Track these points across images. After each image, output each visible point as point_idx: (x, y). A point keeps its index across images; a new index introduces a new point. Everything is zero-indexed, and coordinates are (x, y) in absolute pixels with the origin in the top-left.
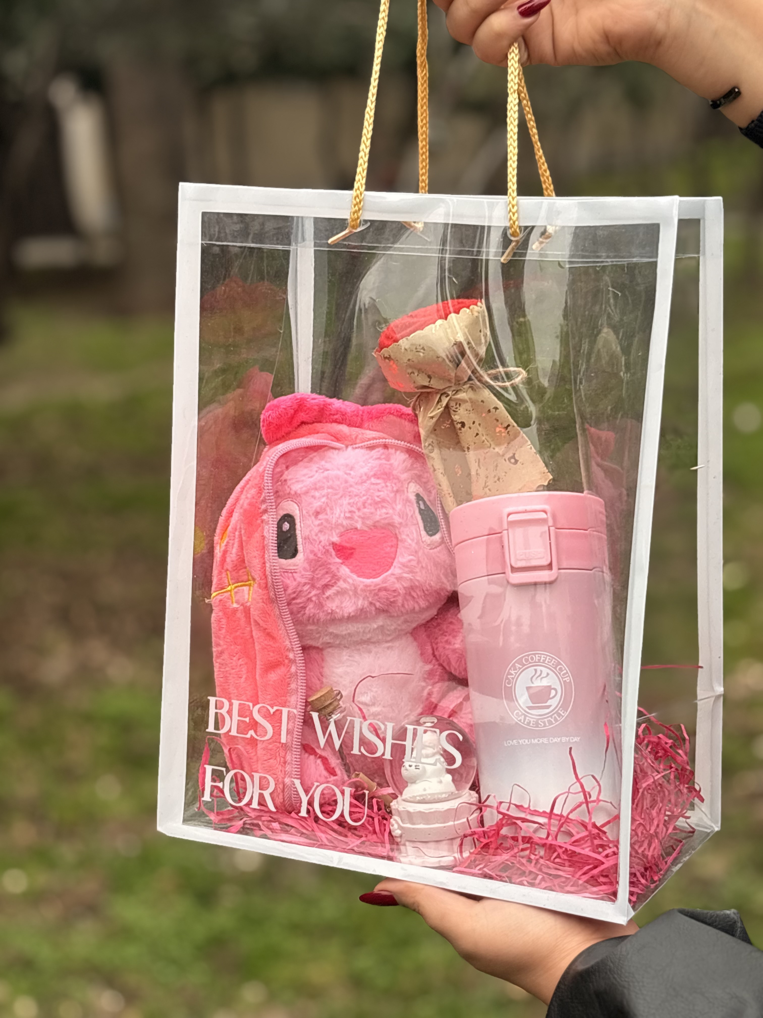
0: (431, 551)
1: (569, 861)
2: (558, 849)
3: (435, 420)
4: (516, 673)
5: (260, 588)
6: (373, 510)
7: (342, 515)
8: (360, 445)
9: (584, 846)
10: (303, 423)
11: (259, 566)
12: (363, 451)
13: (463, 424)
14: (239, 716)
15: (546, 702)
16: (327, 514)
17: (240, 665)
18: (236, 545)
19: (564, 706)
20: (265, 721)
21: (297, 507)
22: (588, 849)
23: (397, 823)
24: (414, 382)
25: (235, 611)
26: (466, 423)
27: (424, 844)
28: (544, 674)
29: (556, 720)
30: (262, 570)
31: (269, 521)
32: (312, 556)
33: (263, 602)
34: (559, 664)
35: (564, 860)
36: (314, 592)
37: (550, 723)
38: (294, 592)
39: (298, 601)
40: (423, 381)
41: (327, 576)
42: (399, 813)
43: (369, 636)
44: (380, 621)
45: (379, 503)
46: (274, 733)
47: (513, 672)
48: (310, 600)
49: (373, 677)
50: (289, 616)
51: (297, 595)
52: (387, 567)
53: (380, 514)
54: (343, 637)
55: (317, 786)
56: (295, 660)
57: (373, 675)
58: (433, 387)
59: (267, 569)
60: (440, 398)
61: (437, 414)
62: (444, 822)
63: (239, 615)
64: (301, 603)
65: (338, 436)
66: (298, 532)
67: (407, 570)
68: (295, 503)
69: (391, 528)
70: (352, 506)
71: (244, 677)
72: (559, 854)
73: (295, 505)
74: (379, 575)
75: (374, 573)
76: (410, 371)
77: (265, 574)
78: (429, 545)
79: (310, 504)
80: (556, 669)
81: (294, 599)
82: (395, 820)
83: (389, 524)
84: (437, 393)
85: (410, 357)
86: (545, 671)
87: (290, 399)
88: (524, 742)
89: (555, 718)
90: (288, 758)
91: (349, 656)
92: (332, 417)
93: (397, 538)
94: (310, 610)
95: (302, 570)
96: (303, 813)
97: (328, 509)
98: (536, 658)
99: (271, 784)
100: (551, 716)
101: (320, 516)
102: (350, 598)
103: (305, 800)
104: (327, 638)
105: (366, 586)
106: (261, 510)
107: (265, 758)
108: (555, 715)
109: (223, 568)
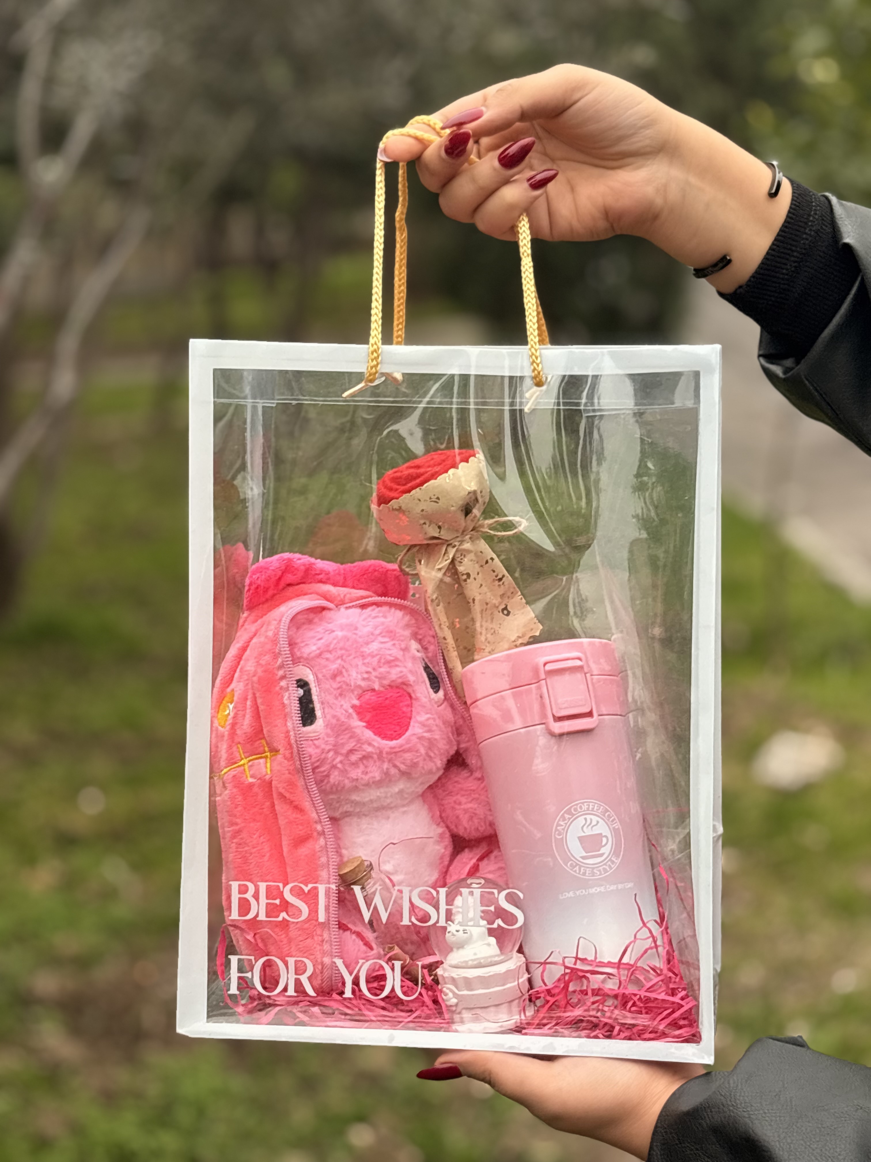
0: (440, 708)
1: (646, 1008)
2: (633, 997)
3: (443, 571)
4: (566, 824)
5: (285, 759)
6: (388, 669)
7: (359, 676)
8: (351, 604)
9: (660, 991)
10: (289, 585)
11: (283, 735)
12: (358, 610)
13: (468, 575)
14: (267, 898)
15: (599, 851)
16: (344, 676)
17: (262, 843)
18: (248, 716)
19: (616, 853)
20: (298, 900)
21: (310, 672)
22: (663, 994)
23: (451, 991)
24: (426, 533)
25: (251, 786)
26: (471, 574)
27: (484, 1010)
28: (594, 823)
29: (611, 868)
30: (287, 739)
31: (288, 687)
32: (334, 721)
33: (289, 773)
34: (607, 811)
35: (641, 1007)
36: (339, 759)
37: (606, 871)
38: (318, 761)
39: (322, 769)
40: (433, 532)
41: (352, 740)
42: (454, 981)
43: (388, 801)
44: (401, 785)
45: (391, 663)
46: (310, 911)
47: (562, 823)
48: (334, 767)
49: (394, 844)
50: (315, 786)
51: (321, 763)
52: (406, 728)
53: (394, 674)
54: (364, 804)
55: (363, 963)
56: (324, 831)
57: (395, 842)
58: (442, 538)
59: (292, 737)
60: (446, 550)
61: (445, 565)
62: (503, 985)
63: (256, 789)
64: (324, 771)
65: (328, 596)
66: (315, 698)
67: (426, 729)
68: (308, 667)
69: (404, 687)
70: (368, 667)
71: (268, 855)
72: (634, 1003)
73: (308, 670)
74: (400, 736)
75: (395, 734)
76: (422, 522)
77: (290, 744)
78: (436, 703)
79: (325, 666)
80: (604, 816)
81: (317, 767)
82: (448, 989)
83: (403, 683)
84: (443, 544)
85: (424, 508)
86: (595, 819)
87: (278, 560)
88: (582, 892)
89: (610, 866)
90: (326, 936)
91: (368, 824)
92: (317, 577)
93: (411, 697)
94: (335, 777)
95: (325, 737)
96: (348, 994)
97: (344, 670)
98: (585, 807)
99: (308, 965)
100: (605, 864)
101: (338, 679)
102: (375, 762)
103: (349, 980)
104: (349, 806)
105: (391, 748)
106: (278, 677)
107: (301, 938)
108: (609, 863)
109: (233, 742)
